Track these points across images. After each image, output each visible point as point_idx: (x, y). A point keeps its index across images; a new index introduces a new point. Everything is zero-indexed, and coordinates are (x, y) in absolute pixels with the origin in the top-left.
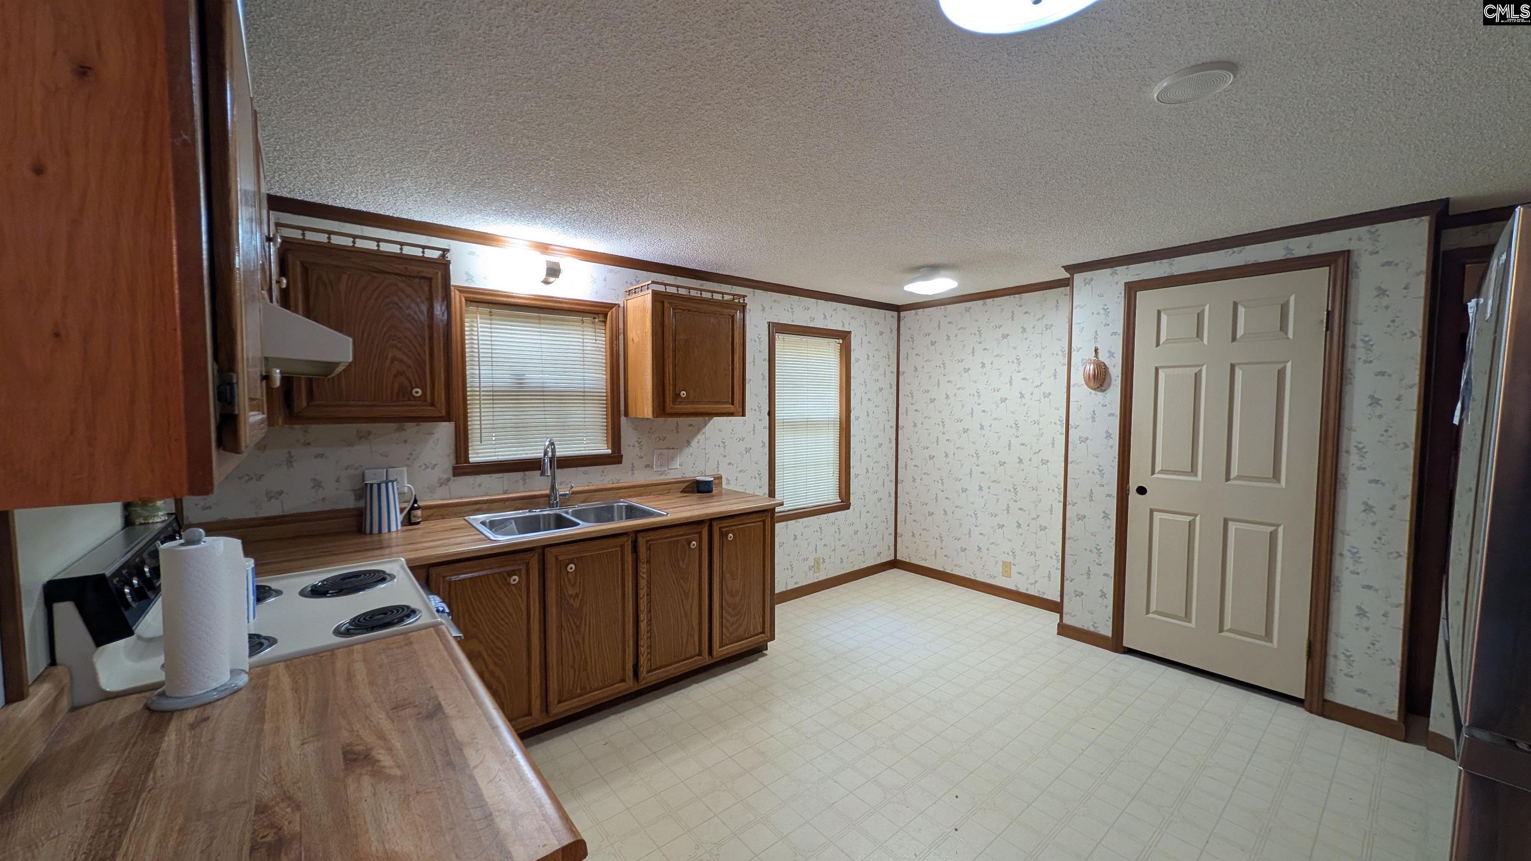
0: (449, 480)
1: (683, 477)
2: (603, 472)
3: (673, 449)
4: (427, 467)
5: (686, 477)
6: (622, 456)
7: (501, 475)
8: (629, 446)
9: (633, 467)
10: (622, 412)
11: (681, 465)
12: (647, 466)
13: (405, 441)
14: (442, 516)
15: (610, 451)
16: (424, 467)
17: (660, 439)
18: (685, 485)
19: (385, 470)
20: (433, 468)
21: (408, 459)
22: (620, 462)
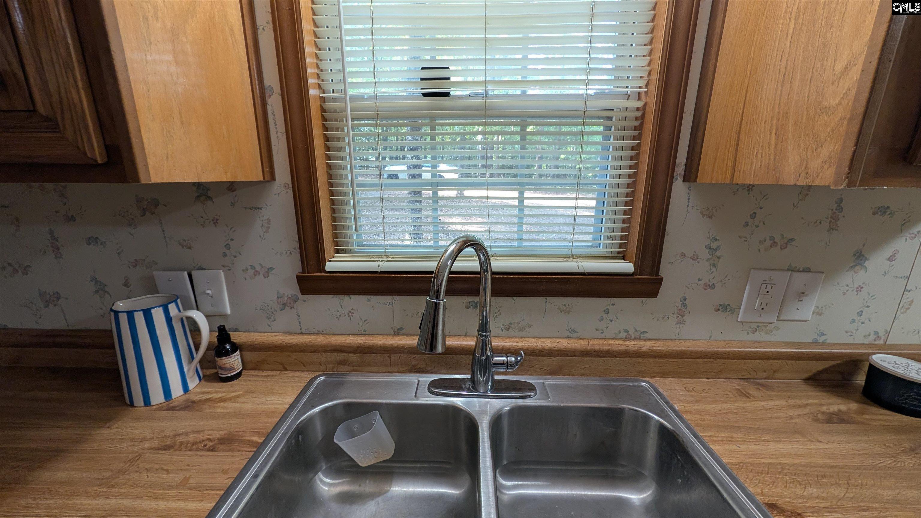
0: (296, 300)
1: (815, 343)
2: (607, 311)
3: (807, 270)
4: (256, 273)
5: (824, 344)
6: (660, 281)
7: (388, 299)
8: (683, 256)
9: (684, 306)
10: (680, 170)
11: (818, 313)
12: (723, 308)
13: (215, 222)
14: (282, 364)
15: (627, 267)
16: (251, 272)
17: (774, 244)
18: (820, 366)
19: (186, 274)
20: (267, 275)
21: (225, 255)
22: (653, 294)
